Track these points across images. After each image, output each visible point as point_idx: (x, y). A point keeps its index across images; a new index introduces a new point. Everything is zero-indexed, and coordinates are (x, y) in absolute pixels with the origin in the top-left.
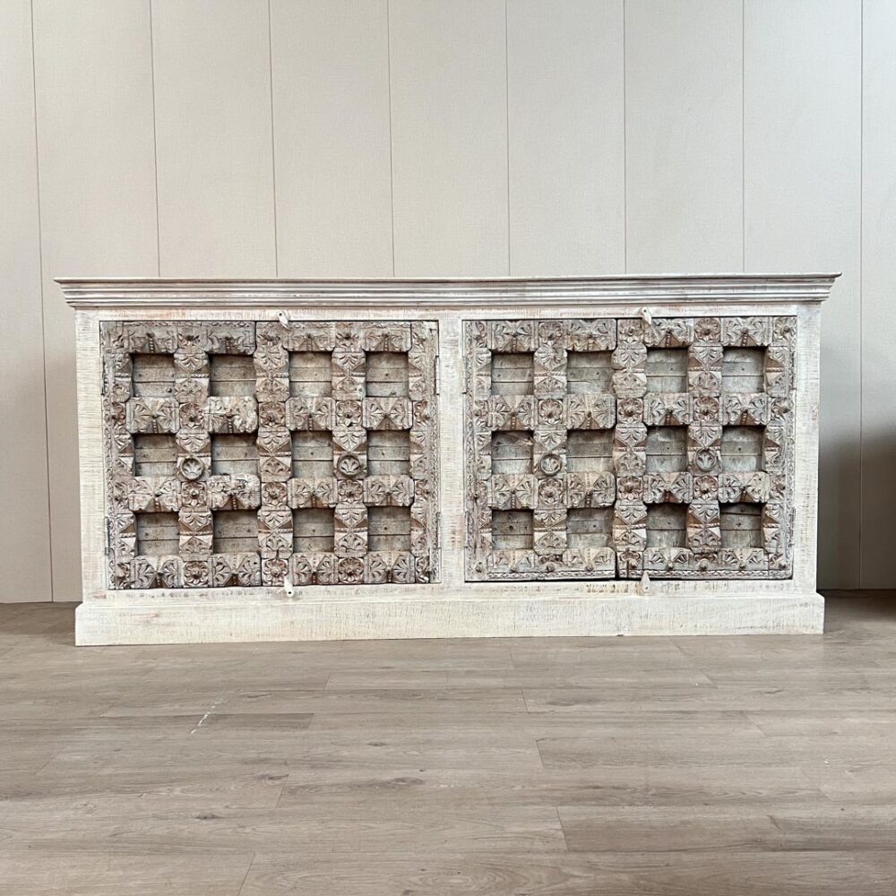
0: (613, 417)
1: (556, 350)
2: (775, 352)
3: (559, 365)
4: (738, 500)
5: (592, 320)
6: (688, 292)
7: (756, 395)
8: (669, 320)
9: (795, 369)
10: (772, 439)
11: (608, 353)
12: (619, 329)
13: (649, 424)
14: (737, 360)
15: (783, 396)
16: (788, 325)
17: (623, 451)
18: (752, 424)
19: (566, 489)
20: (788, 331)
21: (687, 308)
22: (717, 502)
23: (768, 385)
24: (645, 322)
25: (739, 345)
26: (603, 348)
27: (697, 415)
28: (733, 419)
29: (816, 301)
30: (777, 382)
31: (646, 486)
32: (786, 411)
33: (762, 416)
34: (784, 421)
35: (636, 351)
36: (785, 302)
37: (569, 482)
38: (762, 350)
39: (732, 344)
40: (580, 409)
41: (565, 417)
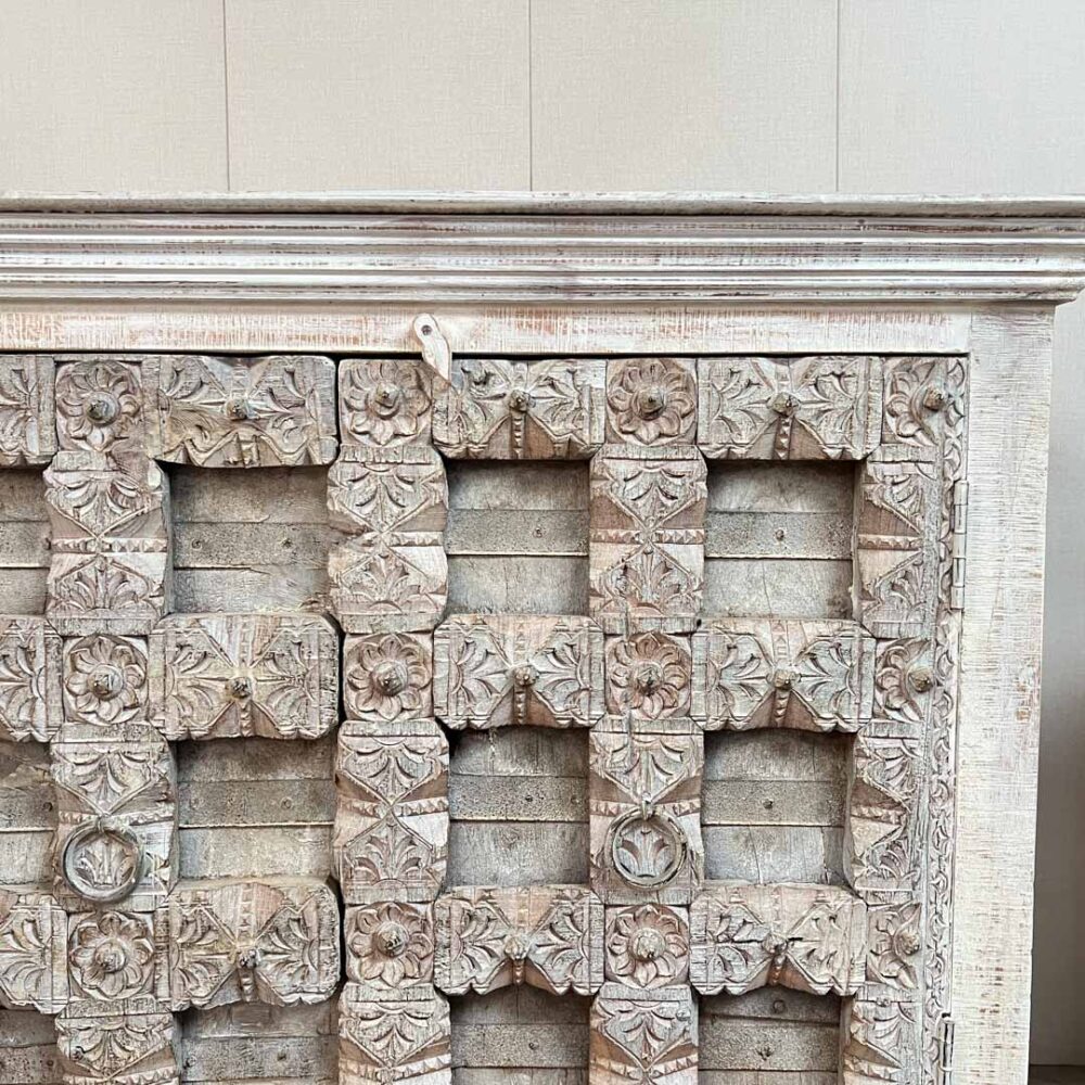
0: (329, 698)
1: (118, 463)
2: (886, 480)
3: (130, 514)
4: (761, 982)
5: (250, 357)
6: (579, 263)
7: (824, 628)
8: (521, 365)
9: (959, 542)
10: (877, 781)
11: (312, 475)
12: (344, 393)
13: (454, 723)
14: (758, 506)
15: (918, 633)
16: (938, 386)
17: (364, 813)
18: (808, 725)
19: (164, 945)
20: (935, 407)
21: (581, 324)
22: (687, 994)
23: (864, 594)
24: (432, 373)
25: (763, 454)
26: (292, 459)
27: (617, 693)
28: (743, 711)
29: (1039, 303)
30: (893, 586)
31: (443, 935)
32: (925, 687)
33: (844, 703)
34: (917, 720)
35: (405, 471)
36: (927, 304)
37: (176, 922)
38: (845, 472)
39: (739, 452)
40: (207, 671)
41: (156, 695)
